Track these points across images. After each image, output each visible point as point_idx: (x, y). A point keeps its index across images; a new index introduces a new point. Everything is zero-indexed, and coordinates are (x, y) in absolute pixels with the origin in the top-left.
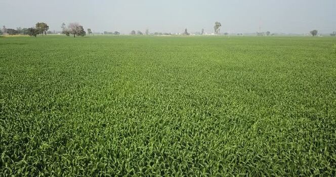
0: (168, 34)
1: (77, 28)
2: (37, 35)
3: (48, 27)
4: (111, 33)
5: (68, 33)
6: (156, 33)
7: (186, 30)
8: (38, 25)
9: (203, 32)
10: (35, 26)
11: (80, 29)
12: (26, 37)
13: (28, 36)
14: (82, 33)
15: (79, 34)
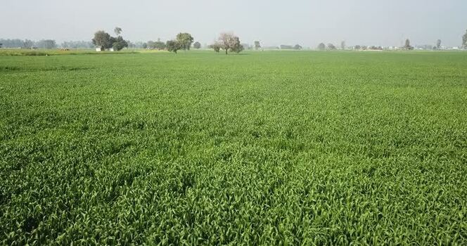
0: (376, 48)
1: (231, 40)
2: (178, 51)
3: (193, 39)
4: (290, 47)
5: (217, 48)
6: (357, 47)
7: (408, 41)
8: (180, 36)
9: (439, 45)
10: (176, 37)
11: (235, 42)
12: (163, 53)
13: (165, 51)
14: (237, 47)
15: (233, 50)
